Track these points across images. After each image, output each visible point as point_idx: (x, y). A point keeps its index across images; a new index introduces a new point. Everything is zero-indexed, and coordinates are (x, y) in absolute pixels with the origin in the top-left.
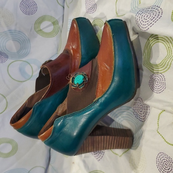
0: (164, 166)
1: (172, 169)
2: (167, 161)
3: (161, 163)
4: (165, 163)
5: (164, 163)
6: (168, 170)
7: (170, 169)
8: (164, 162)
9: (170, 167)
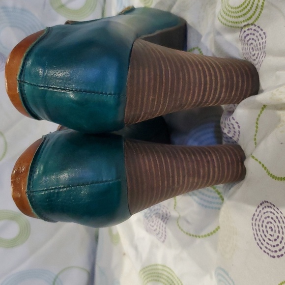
0: (268, 232)
1: (283, 238)
2: (272, 221)
3: (260, 226)
4: (268, 226)
5: (266, 227)
6: (275, 240)
7: (280, 239)
8: (268, 223)
9: (279, 232)
